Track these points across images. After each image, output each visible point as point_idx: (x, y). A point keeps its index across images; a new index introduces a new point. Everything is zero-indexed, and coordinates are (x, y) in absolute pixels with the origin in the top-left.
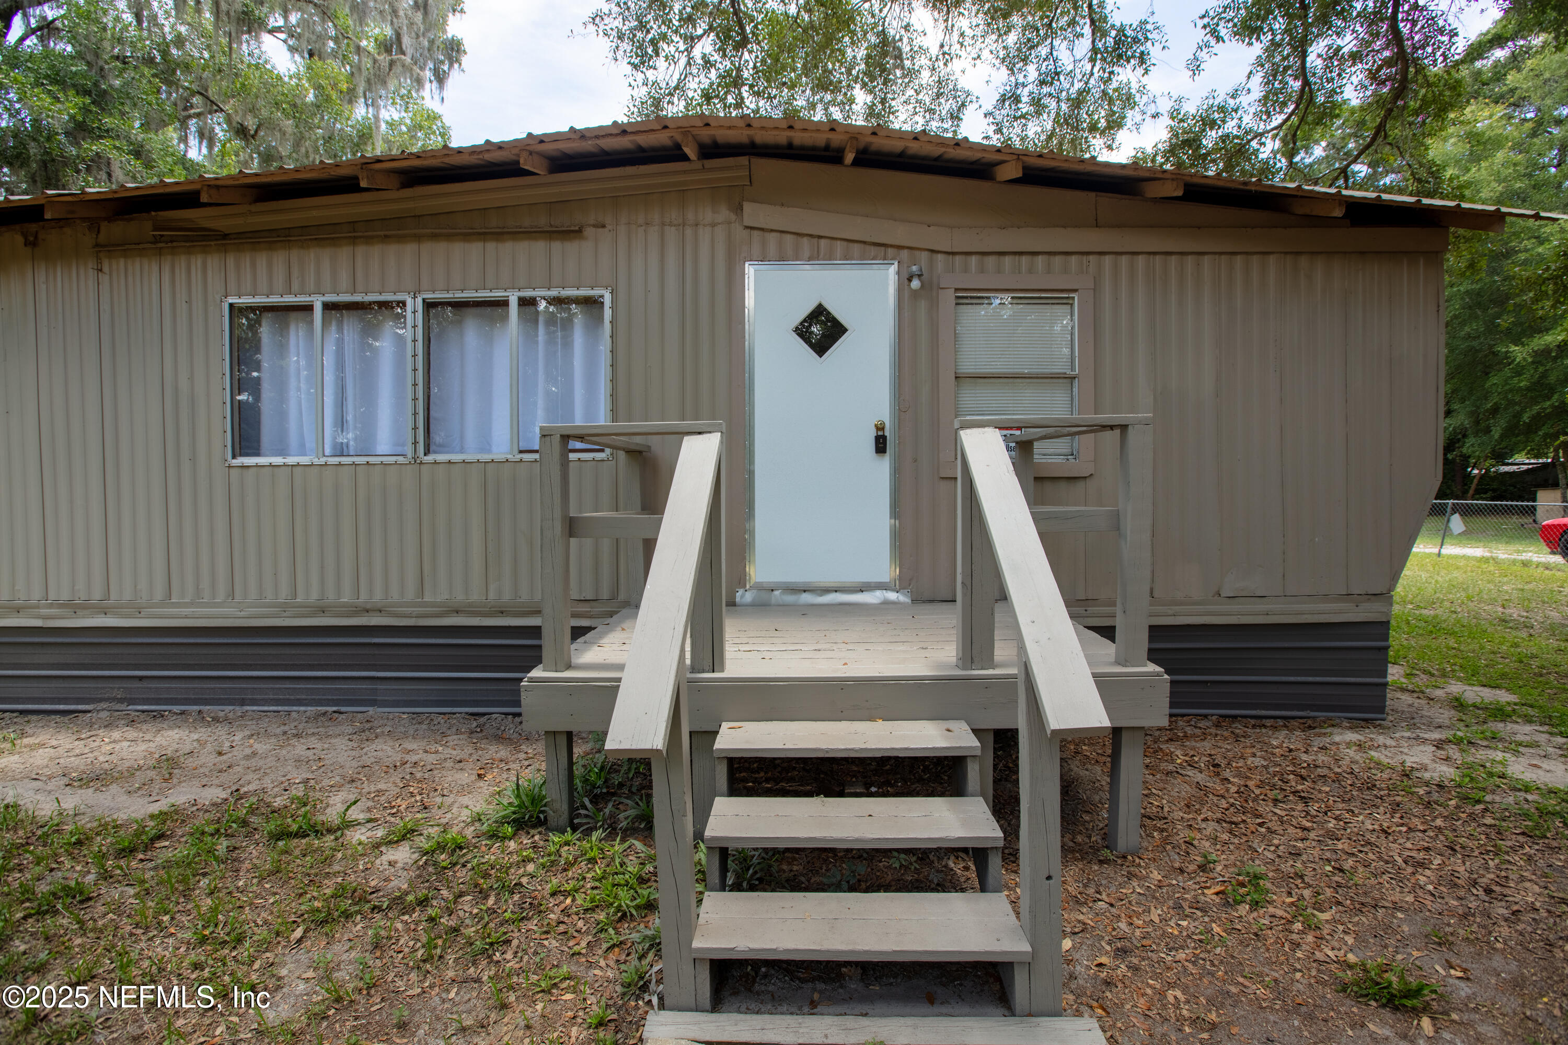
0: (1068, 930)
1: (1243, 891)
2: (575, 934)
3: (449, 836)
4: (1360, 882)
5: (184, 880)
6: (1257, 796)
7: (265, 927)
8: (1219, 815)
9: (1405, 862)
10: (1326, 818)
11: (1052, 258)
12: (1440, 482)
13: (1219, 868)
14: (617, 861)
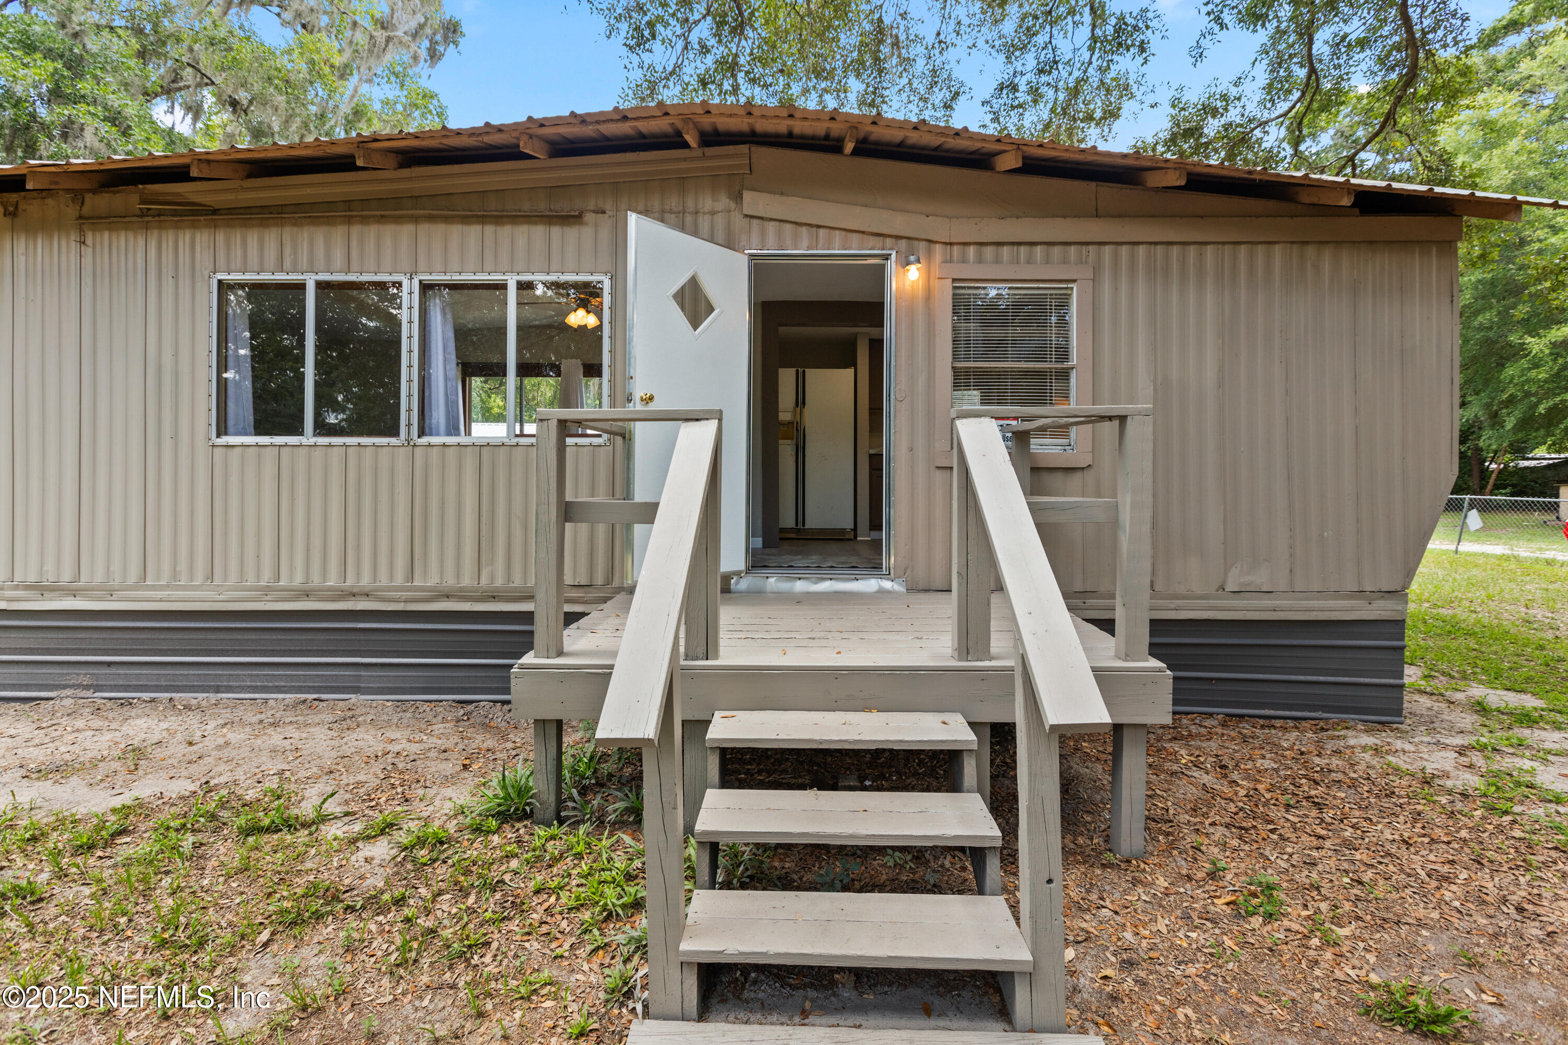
0: (1071, 938)
1: (1255, 901)
2: (558, 935)
3: (430, 830)
4: (1381, 896)
5: (144, 880)
6: (1268, 800)
7: (229, 930)
8: (1228, 820)
9: (1429, 876)
10: (1342, 826)
11: (1051, 248)
12: (1455, 478)
13: (1229, 877)
14: (605, 856)
